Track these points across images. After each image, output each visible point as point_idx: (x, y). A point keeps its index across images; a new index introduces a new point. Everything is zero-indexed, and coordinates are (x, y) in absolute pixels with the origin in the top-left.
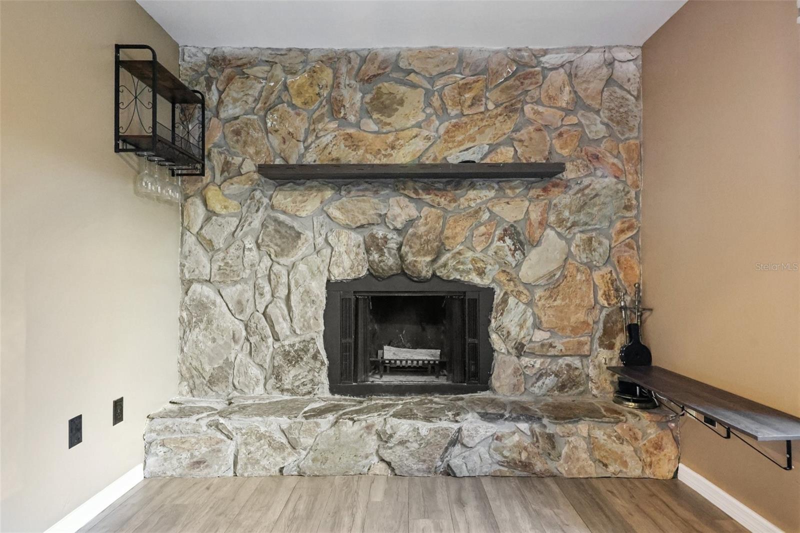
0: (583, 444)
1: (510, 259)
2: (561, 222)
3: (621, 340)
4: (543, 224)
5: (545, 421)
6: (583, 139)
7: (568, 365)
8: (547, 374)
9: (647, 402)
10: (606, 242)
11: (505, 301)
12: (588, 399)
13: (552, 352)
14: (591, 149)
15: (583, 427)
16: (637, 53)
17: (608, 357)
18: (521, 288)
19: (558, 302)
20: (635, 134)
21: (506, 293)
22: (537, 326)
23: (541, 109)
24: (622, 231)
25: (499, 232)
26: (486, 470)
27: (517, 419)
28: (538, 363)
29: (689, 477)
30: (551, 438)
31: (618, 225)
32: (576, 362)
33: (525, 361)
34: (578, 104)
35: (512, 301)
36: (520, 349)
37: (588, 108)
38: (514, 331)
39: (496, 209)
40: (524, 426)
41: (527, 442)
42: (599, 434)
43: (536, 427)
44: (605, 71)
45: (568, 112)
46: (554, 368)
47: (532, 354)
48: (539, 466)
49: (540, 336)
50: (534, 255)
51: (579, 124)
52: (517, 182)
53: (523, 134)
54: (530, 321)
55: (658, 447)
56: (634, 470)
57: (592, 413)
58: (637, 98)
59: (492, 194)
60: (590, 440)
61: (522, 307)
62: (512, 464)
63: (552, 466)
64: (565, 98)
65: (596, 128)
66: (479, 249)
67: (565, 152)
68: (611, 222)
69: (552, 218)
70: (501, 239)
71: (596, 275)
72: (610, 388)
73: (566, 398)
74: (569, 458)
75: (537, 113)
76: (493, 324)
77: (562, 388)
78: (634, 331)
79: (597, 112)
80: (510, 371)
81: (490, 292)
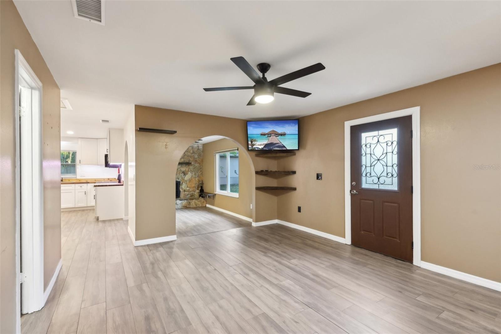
0: (194, 203)
1: (183, 177)
2: (191, 171)
3: (200, 188)
4: (188, 171)
5: (189, 200)
6: (194, 158)
7: (192, 193)
8: (189, 194)
9: (203, 197)
10: (198, 174)
11: (182, 183)
12: (195, 198)
13: (190, 191)
14: (196, 160)
15: (194, 201)
16: (202, 145)
17: (198, 191)
18: (185, 181)
19: (191, 183)
20: (202, 157)
21: (183, 182)
22: (187, 187)
23: (188, 153)
24: (200, 172)
25: (181, 172)
26: (180, 208)
27: (185, 200)
28: (187, 193)
29: (208, 206)
30: (189, 202)
31: (199, 171)
32: (193, 192)
33: (186, 192)
34: (194, 152)
35: (183, 183)
36: (185, 191)
37: (195, 153)
38: (184, 188)
39: (181, 169)
40: (186, 201)
41: (186, 203)
42: (196, 201)
43: (187, 201)
44: (197, 148)
45: (192, 154)
46: (190, 193)
47: (187, 191)
48: (188, 206)
49: (188, 189)
50: (187, 176)
51: (194, 156)
52: (184, 165)
53: (185, 157)
54: (186, 186)
55: (204, 202)
56: (201, 206)
57: (195, 199)
58: (202, 152)
59: (180, 166)
60: (195, 202)
61: (185, 184)
62: (184, 206)
63: (189, 206)
64: (191, 152)
65: (196, 156)
66: (178, 175)
67: (192, 160)
68: (198, 171)
69: (190, 170)
70: (182, 173)
71: (196, 179)
72: (198, 196)
73: (192, 198)
74: (192, 205)
75: (187, 154)
76: (180, 187)
77: (191, 196)
78: (202, 187)
79: (196, 154)
80: (183, 194)
81: (180, 182)
